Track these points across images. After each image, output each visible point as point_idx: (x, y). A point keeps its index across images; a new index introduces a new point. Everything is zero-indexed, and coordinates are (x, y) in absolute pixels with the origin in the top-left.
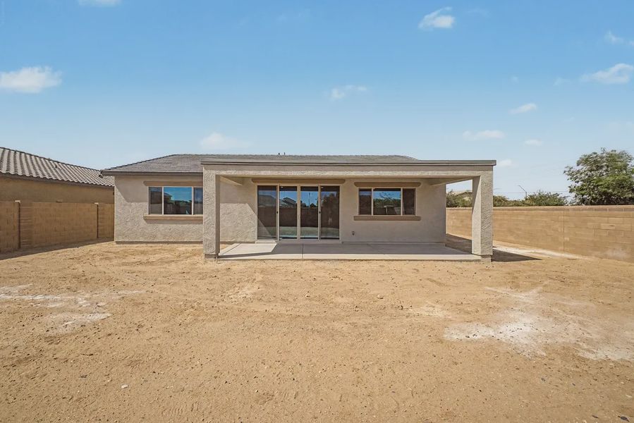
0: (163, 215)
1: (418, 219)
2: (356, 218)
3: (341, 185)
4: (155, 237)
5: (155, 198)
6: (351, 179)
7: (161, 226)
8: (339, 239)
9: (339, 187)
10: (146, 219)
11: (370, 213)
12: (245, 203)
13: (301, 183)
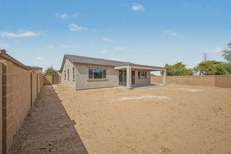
0: (93, 79)
1: (147, 79)
2: (138, 79)
4: (91, 86)
5: (90, 73)
6: (137, 69)
7: (93, 83)
8: (135, 84)
9: (135, 71)
10: (88, 81)
11: (140, 78)
12: (116, 75)
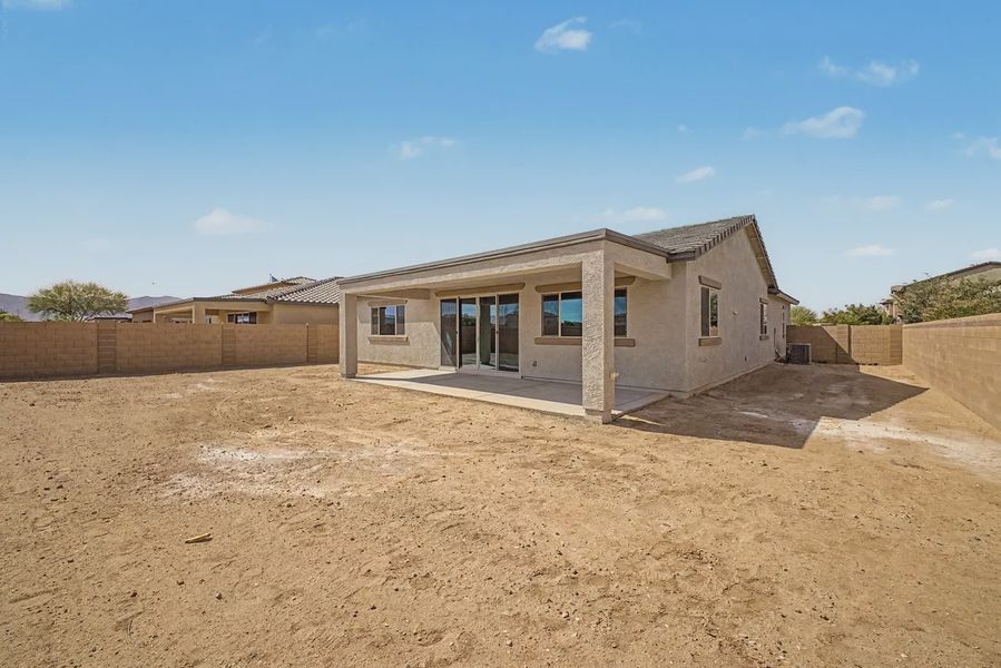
0: (378, 335)
1: (633, 343)
2: (537, 341)
3: (520, 292)
4: (375, 357)
7: (378, 347)
8: (517, 370)
9: (517, 295)
10: (369, 340)
11: (557, 334)
12: (430, 320)
13: (480, 292)
